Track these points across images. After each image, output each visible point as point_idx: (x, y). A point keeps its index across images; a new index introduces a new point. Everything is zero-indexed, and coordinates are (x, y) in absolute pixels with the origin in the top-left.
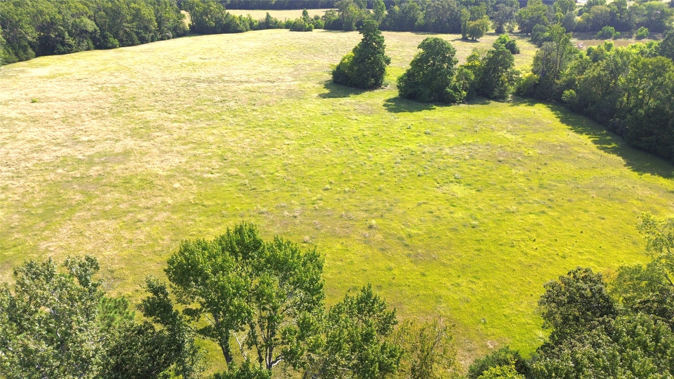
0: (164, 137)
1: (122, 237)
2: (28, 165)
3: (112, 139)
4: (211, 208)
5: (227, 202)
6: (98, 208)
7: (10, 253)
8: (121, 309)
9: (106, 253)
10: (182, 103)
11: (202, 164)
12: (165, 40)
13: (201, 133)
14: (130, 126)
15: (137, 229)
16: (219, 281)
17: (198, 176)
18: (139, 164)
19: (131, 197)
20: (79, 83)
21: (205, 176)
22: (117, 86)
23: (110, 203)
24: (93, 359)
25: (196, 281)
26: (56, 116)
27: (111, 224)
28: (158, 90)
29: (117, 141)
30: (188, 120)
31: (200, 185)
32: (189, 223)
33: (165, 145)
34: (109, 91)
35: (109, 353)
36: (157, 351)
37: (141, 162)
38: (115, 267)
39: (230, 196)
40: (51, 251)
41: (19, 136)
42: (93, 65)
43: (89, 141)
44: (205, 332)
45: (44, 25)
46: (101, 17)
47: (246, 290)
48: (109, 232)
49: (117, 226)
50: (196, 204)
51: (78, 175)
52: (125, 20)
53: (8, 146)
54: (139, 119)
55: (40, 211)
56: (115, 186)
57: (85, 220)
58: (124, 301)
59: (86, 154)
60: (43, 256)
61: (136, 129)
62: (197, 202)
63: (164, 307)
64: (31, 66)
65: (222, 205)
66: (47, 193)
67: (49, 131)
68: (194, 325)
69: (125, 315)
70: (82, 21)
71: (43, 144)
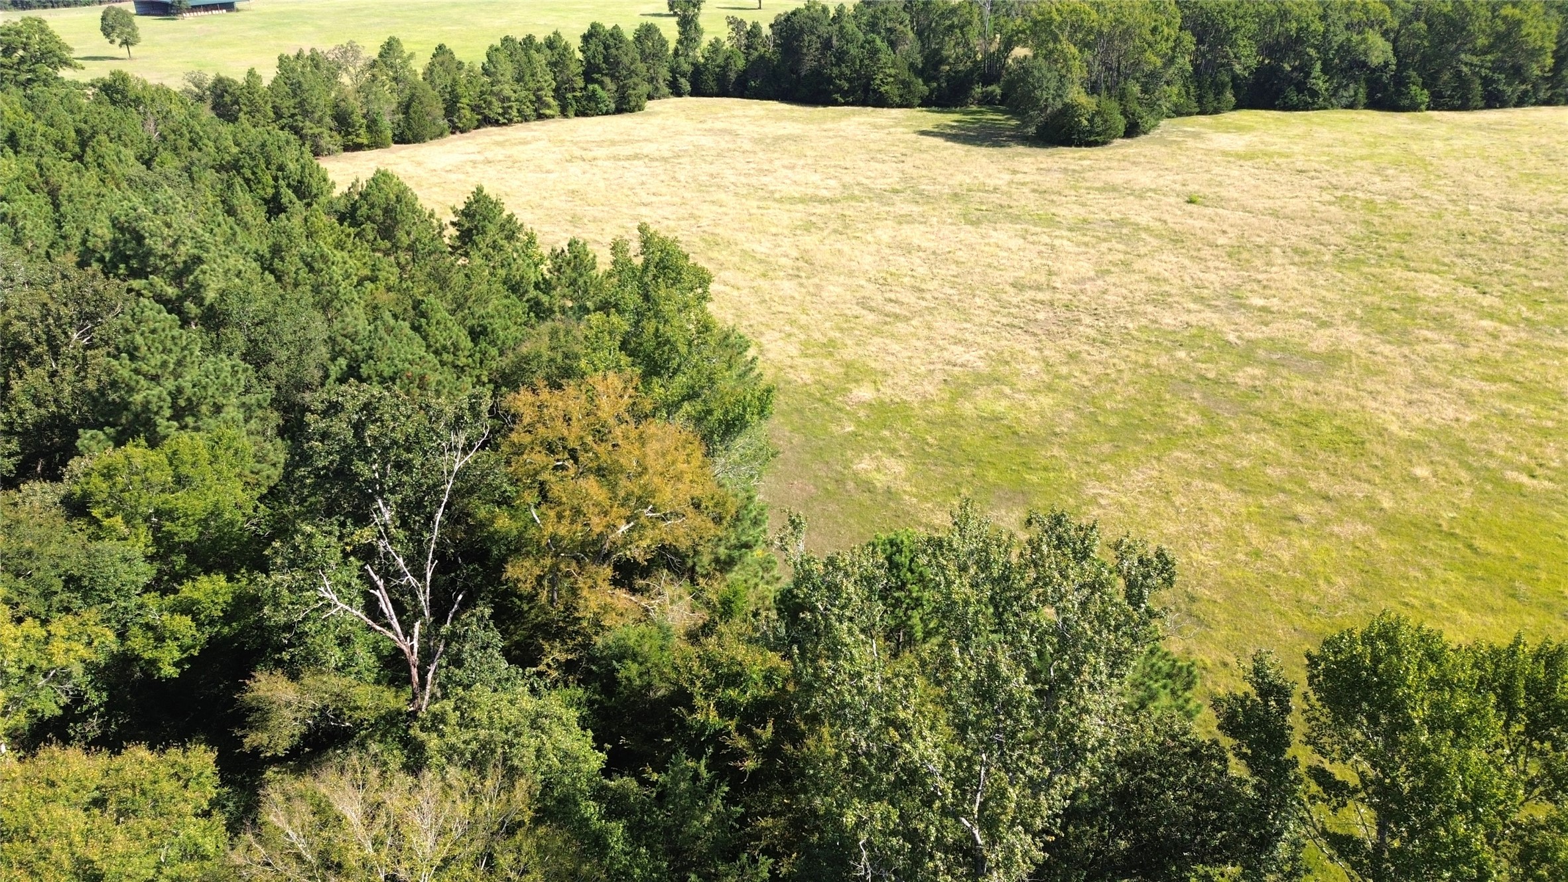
0: (1441, 346)
1: (1244, 537)
2: (1130, 325)
3: (1314, 318)
4: (1487, 561)
5: (1542, 564)
6: (1221, 455)
7: (1033, 478)
8: (1178, 686)
9: (1197, 556)
10: (1531, 274)
11: (1515, 442)
12: (1556, 104)
13: (1549, 362)
14: (1367, 299)
15: (1282, 533)
16: (1435, 751)
17: (1487, 469)
18: (1351, 391)
19: (1299, 460)
20: (1296, 179)
21: (1511, 475)
22: (1379, 200)
23: (1249, 455)
24: (1089, 755)
25: (1373, 719)
26: (1221, 241)
27: (1233, 501)
28: (1479, 230)
29: (1324, 325)
30: (1527, 319)
31: (1483, 491)
32: (1413, 573)
33: (1436, 367)
34: (1354, 209)
35: (1120, 759)
36: (1214, 815)
37: (1358, 389)
38: (1205, 593)
39: (1559, 552)
40: (1100, 506)
41: (1138, 265)
42: (1345, 143)
43: (1264, 309)
44: (1343, 845)
45: (1278, 43)
46: (1414, 34)
47: (1500, 813)
48: (1221, 515)
49: (1243, 510)
50: (1452, 534)
51: (1211, 375)
52: (1469, 46)
53: (1110, 279)
54: (1398, 288)
55: (1113, 421)
56: (1276, 423)
57: (1186, 471)
58: (1190, 673)
59: (1246, 335)
60: (1084, 508)
61: (1379, 308)
62: (1457, 531)
63: (1270, 735)
64: (1216, 129)
65: (1522, 567)
66: (1139, 392)
67: (1194, 269)
68: (1321, 813)
69: (1180, 701)
70: (1364, 40)
71: (1173, 291)
